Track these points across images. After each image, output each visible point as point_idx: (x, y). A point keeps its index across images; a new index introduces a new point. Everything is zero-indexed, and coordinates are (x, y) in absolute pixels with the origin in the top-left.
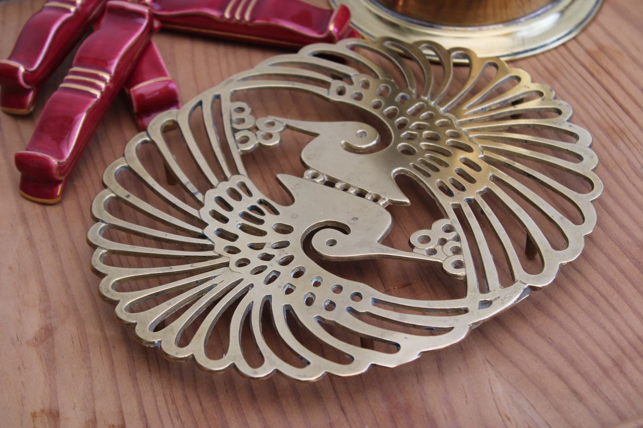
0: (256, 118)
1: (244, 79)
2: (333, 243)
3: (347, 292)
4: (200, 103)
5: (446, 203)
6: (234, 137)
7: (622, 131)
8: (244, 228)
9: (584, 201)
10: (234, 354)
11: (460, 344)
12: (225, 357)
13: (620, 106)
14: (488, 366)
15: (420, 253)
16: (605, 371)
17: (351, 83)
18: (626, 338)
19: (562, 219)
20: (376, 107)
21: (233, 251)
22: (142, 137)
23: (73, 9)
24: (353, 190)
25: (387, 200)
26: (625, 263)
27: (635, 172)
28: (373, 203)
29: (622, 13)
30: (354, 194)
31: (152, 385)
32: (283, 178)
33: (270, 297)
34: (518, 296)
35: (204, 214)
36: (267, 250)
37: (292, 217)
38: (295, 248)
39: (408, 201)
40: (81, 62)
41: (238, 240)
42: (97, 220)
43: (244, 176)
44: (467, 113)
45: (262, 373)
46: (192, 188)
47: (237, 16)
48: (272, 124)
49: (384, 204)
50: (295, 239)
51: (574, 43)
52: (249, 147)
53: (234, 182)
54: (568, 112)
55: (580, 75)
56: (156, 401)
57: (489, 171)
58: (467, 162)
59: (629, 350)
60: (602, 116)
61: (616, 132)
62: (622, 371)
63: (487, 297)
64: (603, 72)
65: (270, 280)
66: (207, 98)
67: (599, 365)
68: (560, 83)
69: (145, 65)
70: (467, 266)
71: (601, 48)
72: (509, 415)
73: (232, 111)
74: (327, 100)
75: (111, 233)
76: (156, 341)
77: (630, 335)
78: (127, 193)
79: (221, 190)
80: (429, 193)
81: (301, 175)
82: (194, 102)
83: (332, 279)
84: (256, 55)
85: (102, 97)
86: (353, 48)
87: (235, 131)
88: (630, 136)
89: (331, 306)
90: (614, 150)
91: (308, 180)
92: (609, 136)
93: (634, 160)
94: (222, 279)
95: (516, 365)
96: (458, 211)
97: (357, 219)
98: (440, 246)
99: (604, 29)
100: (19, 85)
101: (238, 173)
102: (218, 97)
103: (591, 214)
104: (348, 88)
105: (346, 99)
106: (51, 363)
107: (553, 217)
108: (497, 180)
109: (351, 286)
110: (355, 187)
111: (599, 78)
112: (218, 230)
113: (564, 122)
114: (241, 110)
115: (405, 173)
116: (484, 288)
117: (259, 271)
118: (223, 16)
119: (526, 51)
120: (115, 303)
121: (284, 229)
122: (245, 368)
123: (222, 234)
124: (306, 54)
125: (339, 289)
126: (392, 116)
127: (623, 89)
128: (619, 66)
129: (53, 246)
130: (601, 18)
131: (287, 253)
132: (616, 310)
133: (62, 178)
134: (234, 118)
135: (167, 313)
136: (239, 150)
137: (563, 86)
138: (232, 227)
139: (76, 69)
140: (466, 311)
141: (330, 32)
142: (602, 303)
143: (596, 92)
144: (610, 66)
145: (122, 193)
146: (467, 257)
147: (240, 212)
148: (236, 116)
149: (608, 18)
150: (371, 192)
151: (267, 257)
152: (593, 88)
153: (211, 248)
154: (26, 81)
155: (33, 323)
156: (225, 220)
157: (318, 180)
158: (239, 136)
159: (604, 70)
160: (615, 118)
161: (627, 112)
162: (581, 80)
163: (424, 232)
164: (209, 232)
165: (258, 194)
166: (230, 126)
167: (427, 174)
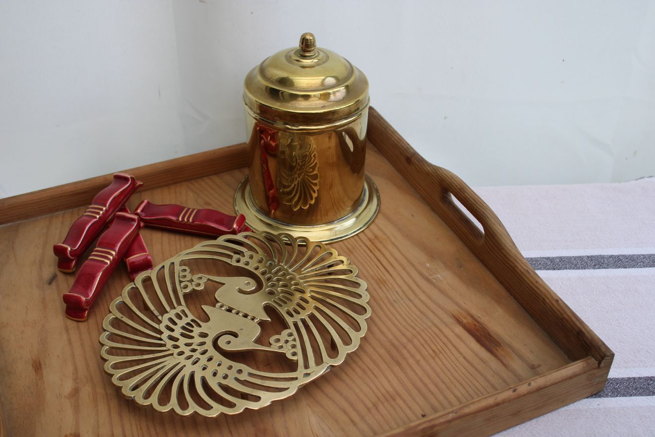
0: (193, 275)
1: (187, 254)
2: (229, 342)
3: (234, 370)
4: (163, 267)
5: (290, 320)
6: (180, 285)
7: (384, 281)
8: (182, 335)
9: (361, 319)
10: (173, 403)
11: (293, 395)
12: (168, 405)
13: (384, 267)
14: (308, 407)
15: (274, 348)
16: (369, 410)
17: (244, 256)
18: (380, 391)
19: (349, 329)
20: (257, 268)
21: (176, 347)
22: (132, 285)
23: (98, 217)
24: (241, 314)
25: (259, 319)
26: (382, 351)
27: (390, 303)
28: (252, 321)
29: (388, 218)
30: (242, 316)
31: (130, 419)
32: (205, 307)
33: (194, 372)
34: (324, 371)
35: (162, 327)
36: (194, 347)
37: (208, 329)
38: (209, 346)
39: (270, 320)
40: (100, 245)
41: (179, 341)
42: (105, 330)
43: (184, 306)
44: (303, 272)
45: (187, 413)
46: (156, 313)
47: (186, 220)
48: (201, 278)
49: (257, 322)
50: (209, 341)
51: (362, 234)
52: (188, 291)
53: (178, 310)
54: (356, 272)
55: (364, 251)
56: (132, 428)
57: (313, 303)
58: (302, 299)
59: (382, 398)
60: (375, 273)
61: (381, 282)
62: (377, 409)
63: (308, 371)
64: (376, 250)
65: (195, 363)
66: (167, 264)
67: (366, 406)
68: (354, 255)
69: (136, 246)
70: (298, 354)
71: (376, 237)
72: (317, 434)
73: (180, 271)
74: (231, 265)
75: (112, 337)
76: (132, 396)
77: (383, 390)
78: (122, 315)
79: (172, 314)
80: (281, 315)
81: (214, 306)
82: (160, 266)
83: (227, 362)
84: (195, 240)
85: (111, 264)
86: (246, 237)
87: (181, 282)
88: (388, 284)
89: (226, 377)
90: (380, 291)
92: (378, 284)
93: (389, 296)
94: (169, 362)
95: (322, 407)
96: (296, 325)
97: (242, 329)
98: (285, 344)
99: (378, 227)
100: (67, 257)
101: (181, 305)
102: (173, 263)
103: (364, 326)
104: (242, 259)
105: (241, 265)
106: (77, 408)
108: (317, 308)
109: (237, 366)
110: (242, 312)
111: (374, 253)
112: (169, 336)
113: (353, 277)
114: (185, 270)
115: (269, 305)
116: (306, 366)
117: (189, 358)
118: (178, 219)
119: (337, 238)
120: (112, 375)
121: (204, 335)
122: (178, 410)
123: (171, 338)
124: (221, 240)
125: (230, 368)
126: (263, 273)
127: (386, 258)
128: (385, 247)
129: (81, 344)
130: (377, 221)
131: (204, 348)
132: (376, 377)
133: (88, 307)
134: (180, 275)
135: (139, 381)
136: (182, 292)
137: (355, 257)
138: (176, 334)
139: (97, 249)
140: (296, 379)
141: (234, 228)
142: (369, 373)
143: (373, 261)
144: (380, 246)
145: (119, 315)
146: (299, 350)
147: (181, 326)
148: (182, 274)
149: (380, 221)
150: (251, 315)
151: (194, 350)
152: (371, 258)
153: (164, 345)
154: (70, 255)
155: (68, 386)
156: (172, 330)
157: (223, 309)
158: (182, 285)
159: (377, 248)
160: (381, 274)
161: (388, 271)
162: (365, 254)
163: (277, 337)
164: (164, 337)
165: (191, 317)
166: (178, 279)
167: (280, 306)
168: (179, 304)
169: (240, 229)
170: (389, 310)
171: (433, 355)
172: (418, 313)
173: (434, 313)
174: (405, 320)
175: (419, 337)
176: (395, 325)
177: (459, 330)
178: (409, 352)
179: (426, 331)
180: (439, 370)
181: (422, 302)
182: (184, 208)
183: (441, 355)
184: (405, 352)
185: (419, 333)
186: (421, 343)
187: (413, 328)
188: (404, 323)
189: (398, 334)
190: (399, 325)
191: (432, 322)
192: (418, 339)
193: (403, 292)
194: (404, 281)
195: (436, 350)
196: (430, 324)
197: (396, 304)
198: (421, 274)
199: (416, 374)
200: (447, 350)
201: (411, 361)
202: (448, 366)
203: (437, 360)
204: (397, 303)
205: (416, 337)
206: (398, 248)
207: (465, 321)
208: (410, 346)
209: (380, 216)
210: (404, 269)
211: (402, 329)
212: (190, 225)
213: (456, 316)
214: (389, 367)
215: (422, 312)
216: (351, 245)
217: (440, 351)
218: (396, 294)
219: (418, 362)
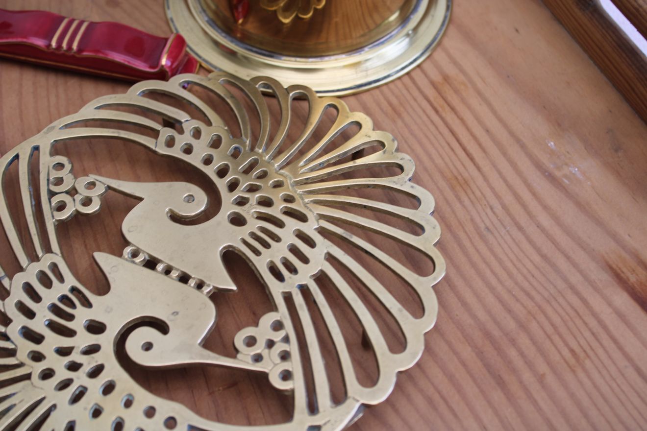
0: (76, 178)
1: (67, 126)
2: (148, 347)
4: (17, 157)
6: (50, 202)
7: (466, 182)
8: (52, 326)
13: (465, 150)
15: (244, 362)
17: (181, 131)
19: (400, 311)
21: (37, 357)
24: (175, 274)
25: (211, 287)
26: (467, 352)
27: (478, 233)
28: (196, 292)
29: (468, 36)
30: (176, 278)
36: (76, 357)
41: (44, 343)
43: (56, 254)
44: (303, 170)
47: (65, 45)
49: (208, 293)
50: (107, 340)
51: (418, 71)
54: (410, 168)
55: (424, 111)
57: (324, 246)
58: (301, 236)
60: (445, 163)
61: (459, 183)
64: (447, 108)
66: (24, 150)
68: (403, 121)
71: (446, 78)
73: (51, 168)
74: (155, 152)
79: (30, 274)
80: (258, 276)
83: (144, 397)
87: (52, 194)
88: (474, 188)
90: (457, 206)
91: (127, 260)
92: (452, 188)
93: (478, 220)
98: (267, 351)
99: (449, 56)
101: (52, 252)
102: (36, 148)
103: (431, 302)
105: (176, 152)
107: (391, 308)
108: (331, 259)
110: (177, 270)
111: (444, 115)
113: (406, 182)
114: (60, 166)
115: (233, 250)
116: (313, 408)
117: (65, 385)
118: (49, 45)
121: (96, 328)
124: (135, 94)
127: (468, 129)
128: (463, 101)
130: (446, 41)
131: (97, 362)
132: (455, 415)
134: (51, 178)
136: (54, 220)
137: (406, 125)
138: (38, 325)
141: (163, 66)
142: (442, 407)
143: (440, 133)
144: (455, 100)
146: (295, 365)
147: (48, 304)
148: (55, 174)
149: (453, 42)
150: (195, 275)
151: (74, 367)
152: (437, 128)
153: (12, 353)
156: (30, 314)
157: (138, 260)
158: (55, 200)
159: (449, 105)
160: (458, 164)
161: (472, 159)
162: (425, 118)
163: (249, 331)
164: (13, 331)
165: (71, 281)
166: (46, 188)
167: (257, 253)
168: (48, 249)
169: (174, 66)
170: (477, 251)
171: (572, 361)
172: (537, 258)
173: (568, 258)
174: (510, 276)
175: (542, 318)
176: (492, 289)
177: (623, 300)
178: (522, 354)
179: (554, 303)
180: (586, 402)
181: (543, 230)
182: (62, 19)
183: (588, 363)
184: (513, 353)
185: (540, 307)
186: (545, 332)
187: (528, 294)
188: (509, 283)
189: (497, 308)
190: (499, 288)
191: (565, 280)
192: (538, 322)
193: (504, 207)
194: (505, 181)
195: (578, 350)
196: (561, 285)
197: (490, 237)
198: (539, 166)
199: (539, 409)
200: (600, 351)
201: (527, 376)
202: (605, 389)
203: (581, 375)
204: (492, 233)
205: (535, 318)
206: (489, 105)
207: (633, 279)
208: (524, 341)
209: (452, 31)
210: (505, 154)
211: (506, 296)
212: (73, 57)
213: (614, 266)
214: (482, 392)
215: (544, 257)
216: (397, 97)
217: (585, 351)
218: (489, 211)
219: (541, 379)
